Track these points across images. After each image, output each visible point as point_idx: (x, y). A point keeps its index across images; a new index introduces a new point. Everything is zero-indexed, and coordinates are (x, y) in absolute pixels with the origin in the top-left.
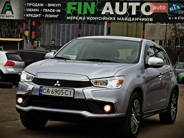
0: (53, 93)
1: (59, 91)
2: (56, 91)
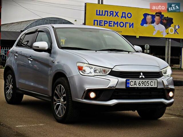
0: (140, 85)
1: (145, 82)
2: (142, 82)
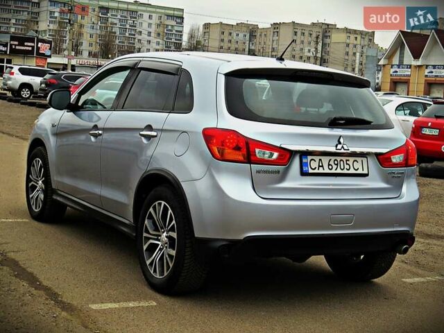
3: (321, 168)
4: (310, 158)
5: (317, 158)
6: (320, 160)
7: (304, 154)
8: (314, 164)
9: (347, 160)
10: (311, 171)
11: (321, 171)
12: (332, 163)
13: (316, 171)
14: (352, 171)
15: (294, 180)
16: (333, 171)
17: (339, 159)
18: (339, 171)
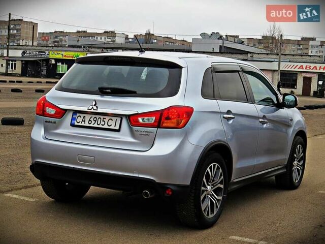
3: (83, 122)
4: (78, 115)
5: (82, 115)
6: (84, 117)
7: (76, 112)
8: (80, 119)
9: (104, 118)
10: (76, 124)
11: (83, 124)
12: (92, 119)
13: (80, 124)
14: (106, 126)
15: (65, 128)
16: (91, 125)
17: (98, 117)
18: (96, 125)
